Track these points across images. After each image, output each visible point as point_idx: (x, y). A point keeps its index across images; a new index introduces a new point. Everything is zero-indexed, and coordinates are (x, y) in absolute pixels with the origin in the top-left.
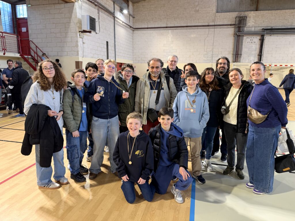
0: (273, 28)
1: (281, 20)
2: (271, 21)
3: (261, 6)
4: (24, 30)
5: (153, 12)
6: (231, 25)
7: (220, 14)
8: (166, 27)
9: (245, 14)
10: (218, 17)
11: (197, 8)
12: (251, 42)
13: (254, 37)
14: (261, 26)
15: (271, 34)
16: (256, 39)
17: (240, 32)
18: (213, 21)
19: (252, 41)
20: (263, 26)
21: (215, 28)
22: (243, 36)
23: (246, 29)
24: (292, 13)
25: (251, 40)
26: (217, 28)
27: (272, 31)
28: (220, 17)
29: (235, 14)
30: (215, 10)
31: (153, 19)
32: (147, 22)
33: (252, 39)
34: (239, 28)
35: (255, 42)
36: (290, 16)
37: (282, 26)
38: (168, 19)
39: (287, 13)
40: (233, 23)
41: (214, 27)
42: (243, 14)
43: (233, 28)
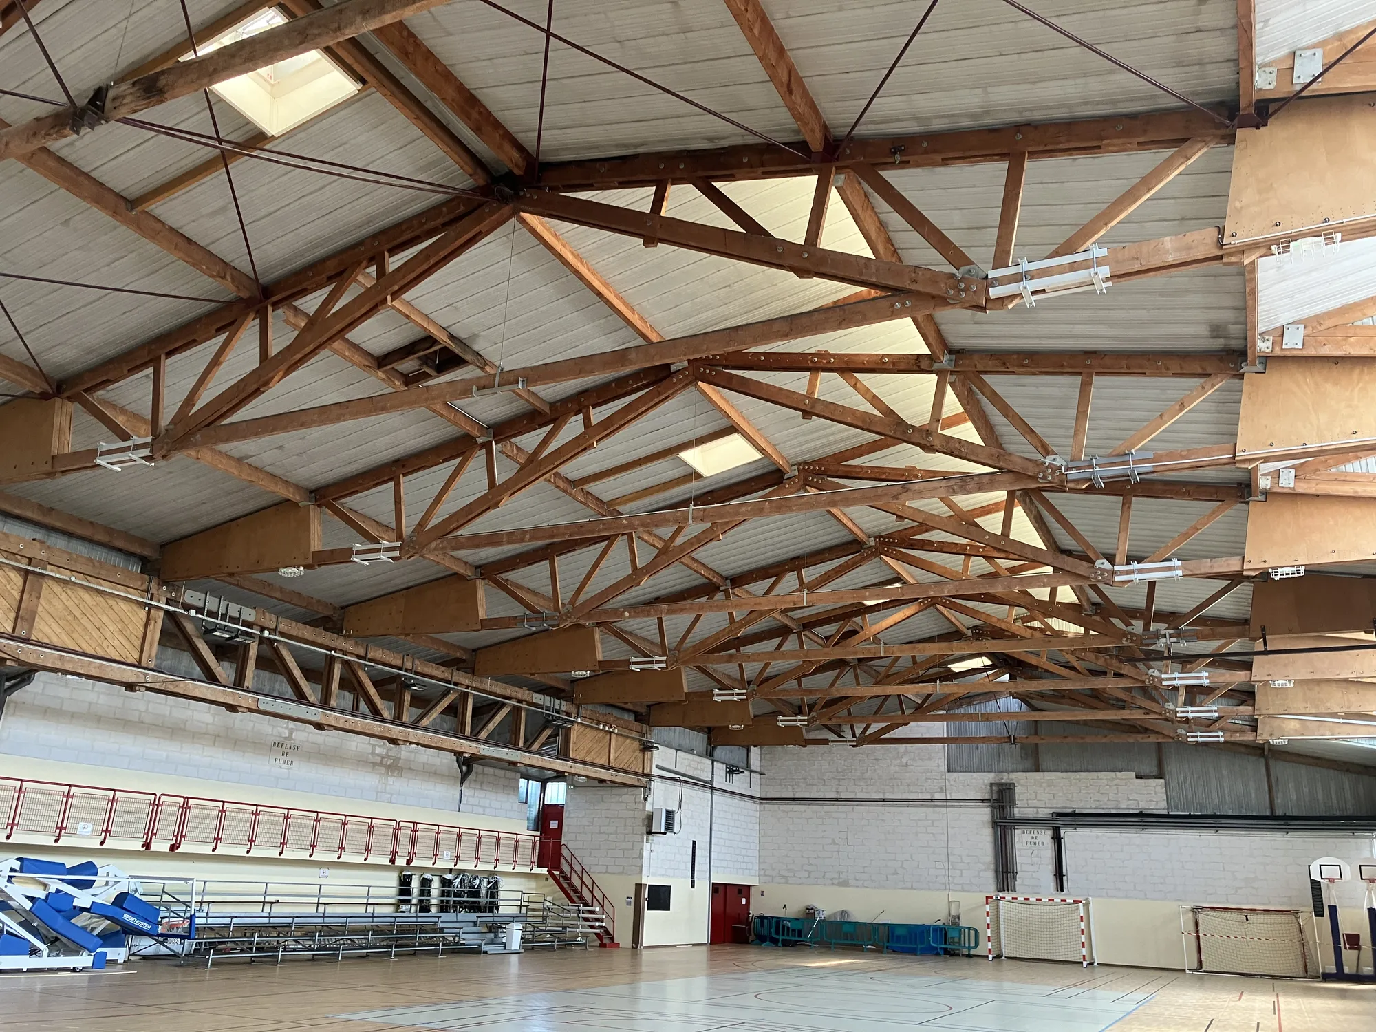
0: (1077, 811)
1: (1091, 795)
2: (1070, 796)
3: (1045, 761)
4: (554, 824)
5: (807, 762)
6: (983, 801)
7: (955, 774)
8: (837, 800)
9: (1010, 777)
10: (952, 783)
11: (904, 760)
12: (1035, 844)
13: (1039, 831)
14: (1049, 806)
15: (1074, 826)
16: (1046, 836)
17: (1005, 818)
18: (942, 789)
19: (1034, 840)
20: (1054, 806)
21: (947, 807)
22: (1012, 828)
23: (1017, 812)
24: (1113, 779)
25: (1032, 838)
26: (952, 806)
27: (1078, 819)
28: (955, 781)
29: (989, 777)
30: (943, 765)
31: (805, 779)
32: (793, 786)
33: (1034, 836)
34: (1002, 808)
35: (1043, 844)
36: (1110, 786)
37: (1096, 808)
38: (839, 780)
39: (1101, 779)
40: (987, 797)
41: (945, 804)
42: (1005, 778)
43: (987, 807)
